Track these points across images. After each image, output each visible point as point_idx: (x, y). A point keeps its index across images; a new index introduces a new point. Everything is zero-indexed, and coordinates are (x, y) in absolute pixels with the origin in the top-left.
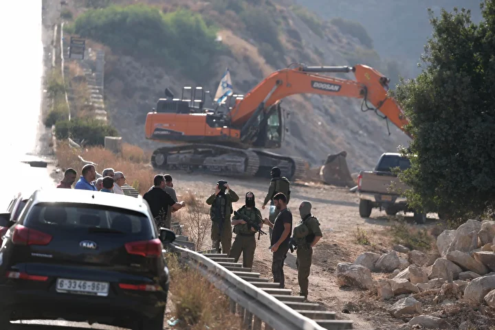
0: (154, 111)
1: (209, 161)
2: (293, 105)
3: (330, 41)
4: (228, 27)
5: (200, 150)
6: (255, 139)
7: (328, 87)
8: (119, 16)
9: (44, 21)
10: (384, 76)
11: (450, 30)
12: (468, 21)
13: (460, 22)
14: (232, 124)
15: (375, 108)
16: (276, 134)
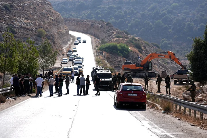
1: (137, 74)
3: (151, 48)
4: (131, 46)
5: (135, 72)
6: (147, 69)
7: (162, 56)
9: (92, 48)
11: (197, 42)
12: (201, 39)
13: (199, 40)
14: (141, 66)
15: (173, 60)
16: (151, 67)
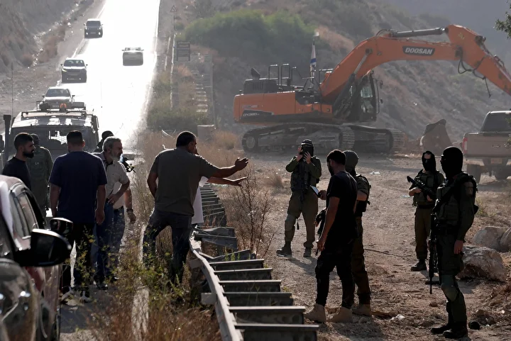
0: (240, 93)
2: (390, 89)
4: (325, 24)
5: (292, 129)
6: (349, 113)
7: (420, 51)
8: (223, 22)
10: (479, 35)
14: (322, 99)
15: (472, 69)
16: (370, 106)
